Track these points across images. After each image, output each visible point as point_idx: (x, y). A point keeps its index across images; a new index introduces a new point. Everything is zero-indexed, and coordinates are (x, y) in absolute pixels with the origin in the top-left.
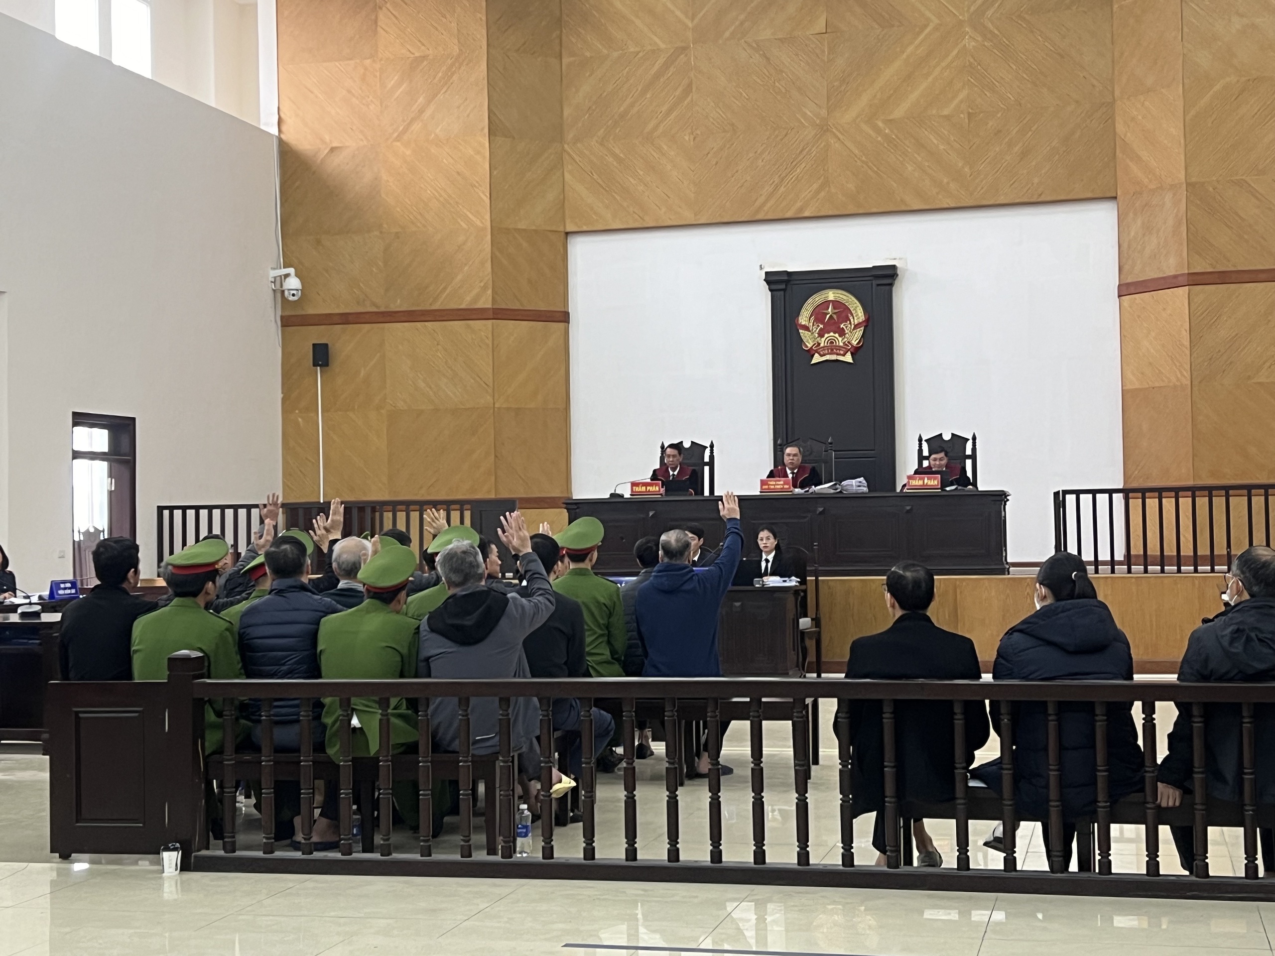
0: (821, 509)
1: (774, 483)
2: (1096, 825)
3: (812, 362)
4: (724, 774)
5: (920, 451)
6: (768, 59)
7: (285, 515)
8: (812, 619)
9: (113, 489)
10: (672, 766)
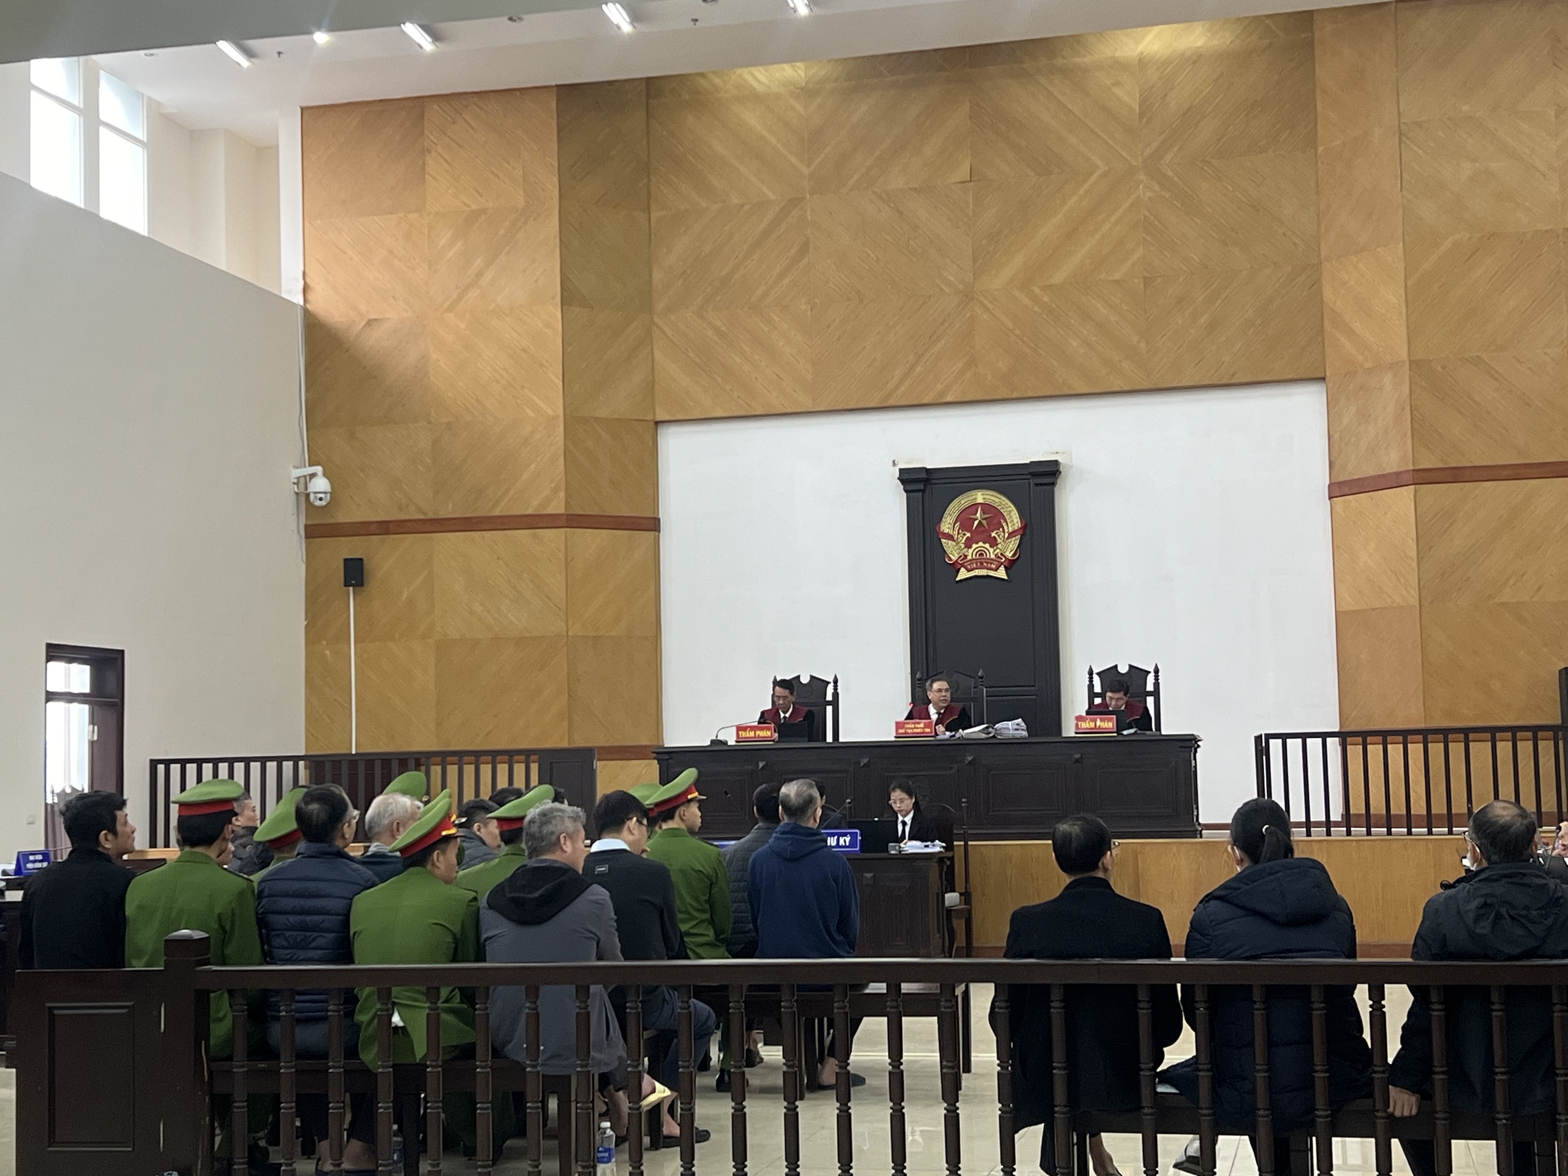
0: (970, 758)
1: (913, 726)
2: (1314, 1139)
3: (957, 579)
4: (855, 1085)
5: (1091, 686)
6: (901, 213)
7: (308, 771)
8: (961, 894)
9: (95, 738)
10: (790, 1070)
